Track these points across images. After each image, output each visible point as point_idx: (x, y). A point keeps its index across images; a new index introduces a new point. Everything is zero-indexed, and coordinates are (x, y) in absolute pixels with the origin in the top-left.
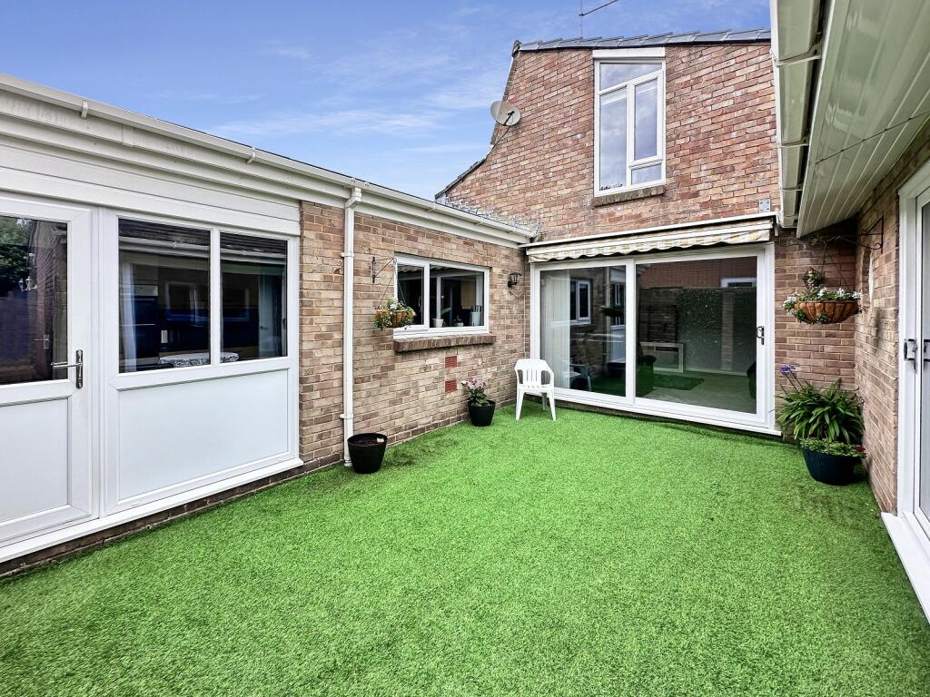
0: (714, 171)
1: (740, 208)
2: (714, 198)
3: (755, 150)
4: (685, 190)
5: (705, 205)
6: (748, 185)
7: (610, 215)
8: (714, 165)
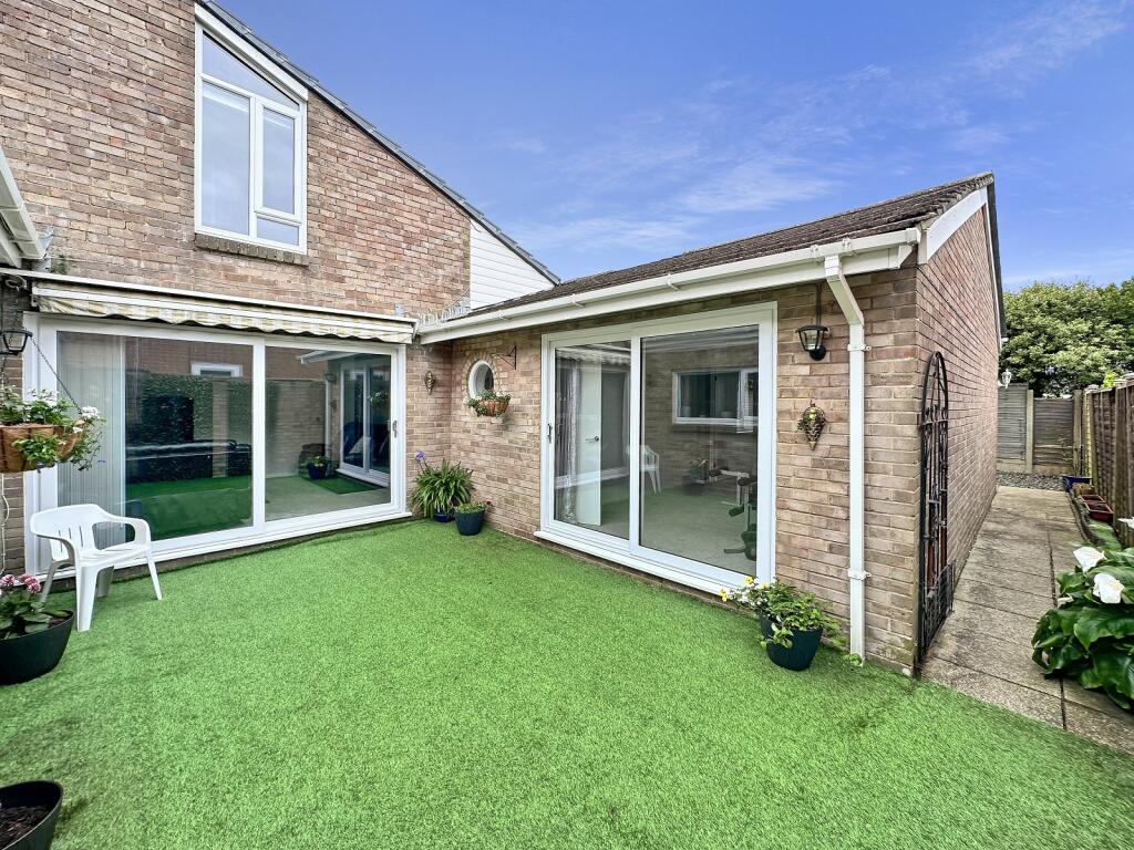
0: (360, 261)
1: (380, 307)
2: (359, 289)
3: (392, 256)
4: (331, 270)
5: (350, 294)
6: (388, 287)
7: (226, 268)
8: (359, 255)
